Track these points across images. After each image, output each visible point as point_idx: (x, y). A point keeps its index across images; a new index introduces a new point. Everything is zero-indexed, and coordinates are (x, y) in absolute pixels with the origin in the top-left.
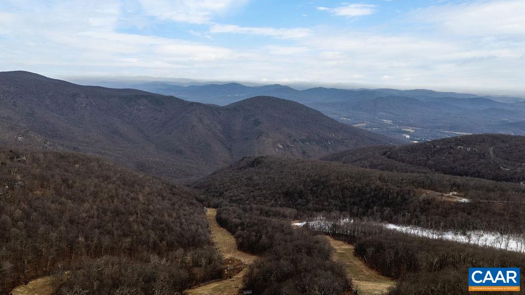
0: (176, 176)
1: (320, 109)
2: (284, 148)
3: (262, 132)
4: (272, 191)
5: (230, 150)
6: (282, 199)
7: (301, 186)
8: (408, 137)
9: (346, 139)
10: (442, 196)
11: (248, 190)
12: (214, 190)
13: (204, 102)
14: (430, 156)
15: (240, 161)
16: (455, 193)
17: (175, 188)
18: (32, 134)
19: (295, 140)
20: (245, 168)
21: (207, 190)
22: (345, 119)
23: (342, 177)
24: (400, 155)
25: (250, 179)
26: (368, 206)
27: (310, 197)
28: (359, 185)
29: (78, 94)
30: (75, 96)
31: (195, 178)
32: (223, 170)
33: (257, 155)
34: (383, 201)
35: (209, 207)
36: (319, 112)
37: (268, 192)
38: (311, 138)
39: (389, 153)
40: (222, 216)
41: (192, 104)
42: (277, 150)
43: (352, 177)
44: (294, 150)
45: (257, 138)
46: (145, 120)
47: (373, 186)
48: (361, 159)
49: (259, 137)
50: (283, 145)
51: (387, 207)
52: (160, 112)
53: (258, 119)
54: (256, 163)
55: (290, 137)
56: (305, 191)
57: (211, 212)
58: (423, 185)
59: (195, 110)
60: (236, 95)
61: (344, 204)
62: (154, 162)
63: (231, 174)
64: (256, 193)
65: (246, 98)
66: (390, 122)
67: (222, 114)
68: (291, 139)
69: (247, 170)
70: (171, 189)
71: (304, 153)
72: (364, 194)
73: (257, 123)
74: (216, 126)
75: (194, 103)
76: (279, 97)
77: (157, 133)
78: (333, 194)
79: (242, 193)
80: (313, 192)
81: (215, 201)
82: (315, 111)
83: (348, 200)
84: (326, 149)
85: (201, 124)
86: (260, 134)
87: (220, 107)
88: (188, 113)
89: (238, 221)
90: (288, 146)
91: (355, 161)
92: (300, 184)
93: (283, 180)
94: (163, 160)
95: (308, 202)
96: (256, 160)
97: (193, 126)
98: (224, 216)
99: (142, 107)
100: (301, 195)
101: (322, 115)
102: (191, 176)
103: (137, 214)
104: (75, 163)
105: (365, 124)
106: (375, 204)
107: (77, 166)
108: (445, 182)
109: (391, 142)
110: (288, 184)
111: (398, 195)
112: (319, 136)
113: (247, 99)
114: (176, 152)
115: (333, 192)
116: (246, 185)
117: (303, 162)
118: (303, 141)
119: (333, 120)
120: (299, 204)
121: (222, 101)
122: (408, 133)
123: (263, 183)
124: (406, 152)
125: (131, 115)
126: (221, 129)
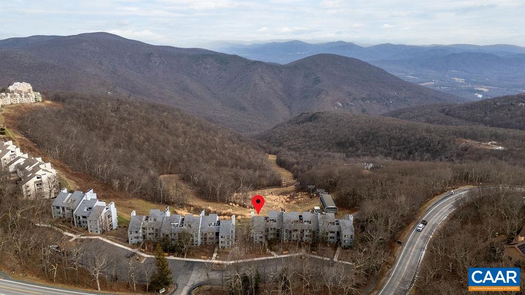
0: (240, 130)
1: (385, 67)
2: (344, 106)
3: (323, 90)
4: (327, 142)
5: (290, 107)
6: (334, 148)
7: (353, 137)
8: (480, 96)
9: (408, 98)
10: (480, 144)
11: (305, 141)
12: (274, 141)
13: (266, 61)
14: (488, 113)
15: (299, 116)
16: (494, 142)
17: (241, 137)
18: (118, 89)
19: (355, 99)
20: (303, 122)
21: (269, 141)
22: (411, 77)
23: (391, 129)
24: (457, 112)
25: (307, 132)
26: (410, 153)
27: (360, 145)
28: (405, 135)
29: (152, 53)
30: (150, 55)
31: (257, 133)
32: (282, 125)
33: (315, 111)
34: (425, 148)
35: (270, 153)
36: (383, 70)
37: (323, 142)
38: (372, 96)
39: (447, 109)
40: (281, 158)
41: (255, 62)
42: (336, 108)
43: (400, 129)
44: (353, 108)
45: (316, 96)
46: (211, 79)
47: (418, 136)
48: (419, 116)
49: (318, 95)
50: (342, 104)
51: (427, 153)
52: (225, 70)
53: (318, 77)
54: (313, 118)
55: (350, 95)
56: (356, 141)
57: (272, 158)
58: (465, 136)
59: (257, 68)
60: (298, 53)
61: (389, 151)
62: (221, 118)
63: (290, 128)
64: (313, 143)
65: (307, 56)
66: (461, 80)
67: (283, 72)
68: (351, 97)
69: (305, 124)
70: (239, 137)
71: (364, 111)
72: (409, 142)
73: (317, 81)
74: (277, 85)
75: (256, 61)
76: (342, 55)
77: (223, 90)
78: (381, 143)
79: (299, 143)
80: (362, 142)
81: (275, 149)
82: (378, 68)
83: (393, 147)
84: (387, 108)
85: (263, 83)
86: (319, 92)
87: (281, 65)
88: (251, 71)
89: (295, 160)
90: (347, 104)
91: (412, 118)
92: (352, 136)
93: (337, 132)
94: (228, 116)
95: (358, 150)
96: (313, 115)
97: (256, 84)
98: (282, 158)
99: (208, 66)
100: (352, 144)
101: (385, 73)
102: (253, 130)
103: (217, 148)
104: (164, 111)
105: (433, 83)
106: (417, 151)
107: (165, 114)
108: (486, 133)
109: (458, 101)
110: (341, 136)
111: (439, 143)
112: (380, 94)
113: (309, 57)
114: (240, 108)
115: (381, 142)
116: (303, 137)
117: (358, 117)
118: (363, 99)
119: (397, 78)
120: (349, 152)
121: (284, 60)
122: (480, 92)
123: (319, 135)
124: (465, 109)
125: (199, 74)
126: (282, 87)
